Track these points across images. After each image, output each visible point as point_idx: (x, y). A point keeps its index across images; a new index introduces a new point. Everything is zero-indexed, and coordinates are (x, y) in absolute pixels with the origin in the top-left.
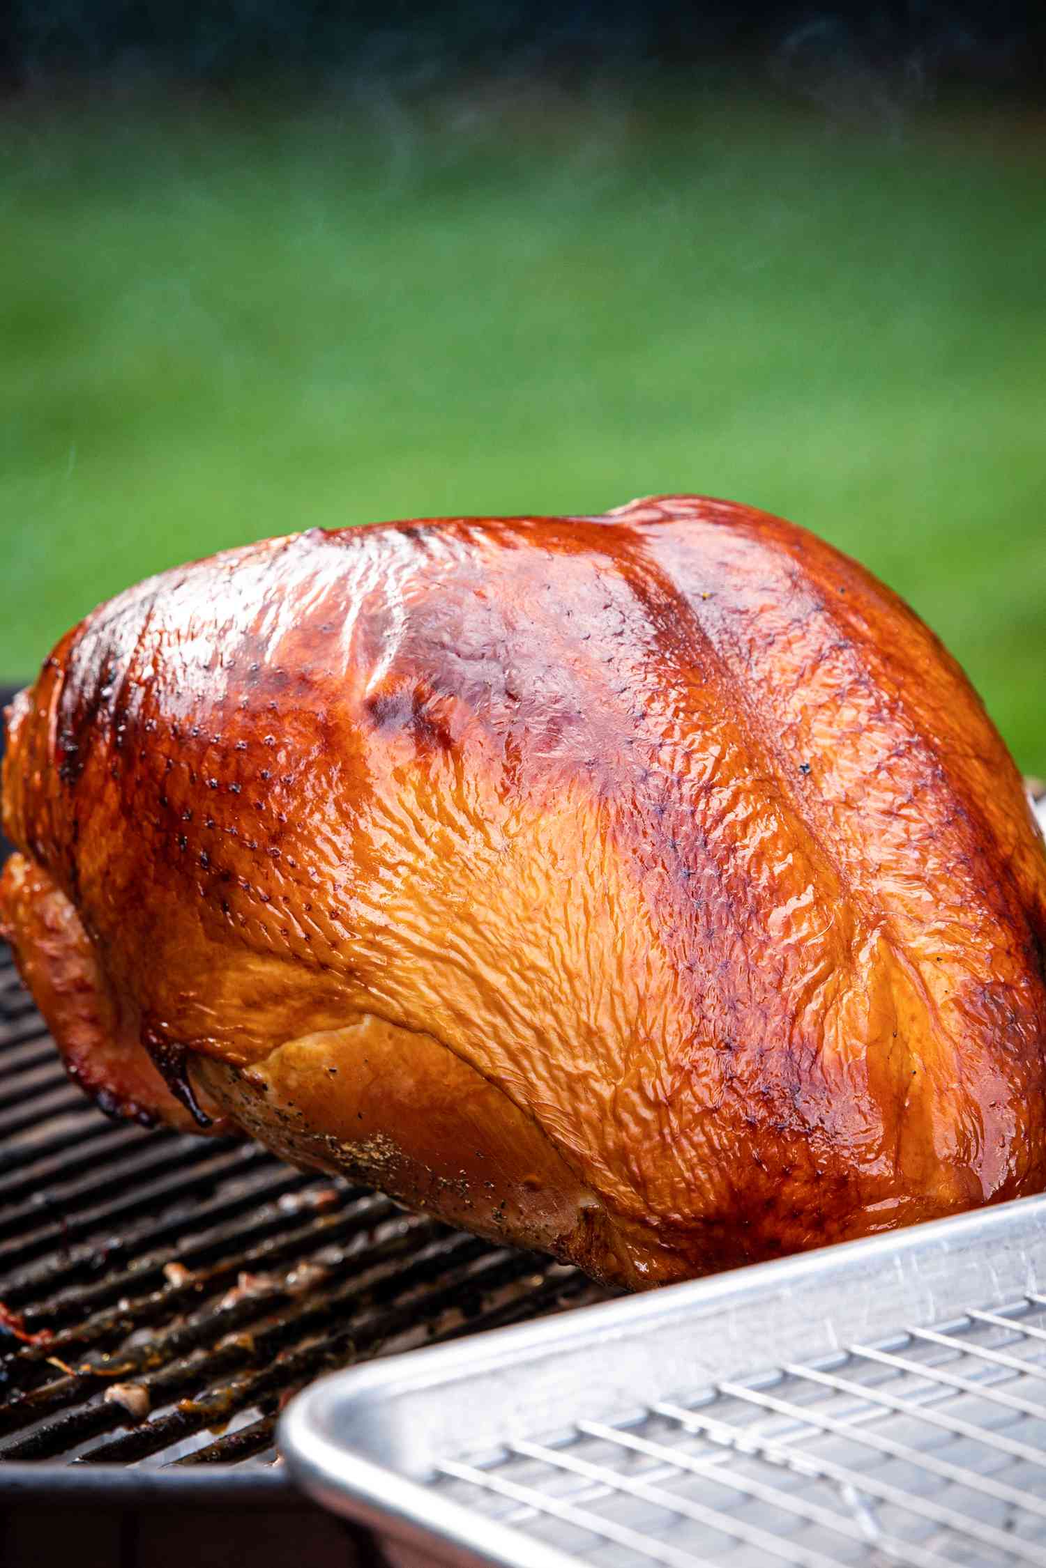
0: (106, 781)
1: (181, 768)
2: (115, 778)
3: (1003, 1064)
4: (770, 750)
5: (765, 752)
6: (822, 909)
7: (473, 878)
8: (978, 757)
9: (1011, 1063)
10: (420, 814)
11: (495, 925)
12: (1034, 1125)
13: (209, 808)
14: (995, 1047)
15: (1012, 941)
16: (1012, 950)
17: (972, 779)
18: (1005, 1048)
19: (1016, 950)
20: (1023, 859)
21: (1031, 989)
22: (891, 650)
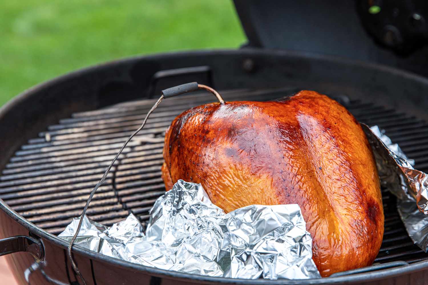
0: (176, 156)
1: (199, 148)
2: (177, 156)
3: (359, 238)
4: (313, 164)
5: (312, 164)
6: (318, 204)
7: (243, 192)
8: (361, 164)
9: (361, 238)
10: (234, 176)
11: (247, 203)
12: (365, 252)
13: (193, 168)
14: (358, 234)
15: (363, 210)
16: (363, 212)
17: (359, 170)
18: (360, 235)
19: (364, 212)
20: (369, 188)
21: (367, 221)
22: (345, 138)
